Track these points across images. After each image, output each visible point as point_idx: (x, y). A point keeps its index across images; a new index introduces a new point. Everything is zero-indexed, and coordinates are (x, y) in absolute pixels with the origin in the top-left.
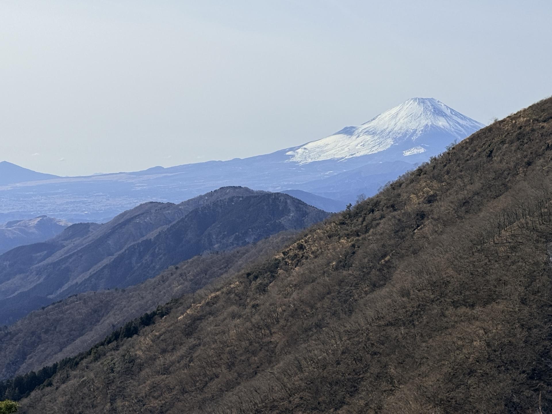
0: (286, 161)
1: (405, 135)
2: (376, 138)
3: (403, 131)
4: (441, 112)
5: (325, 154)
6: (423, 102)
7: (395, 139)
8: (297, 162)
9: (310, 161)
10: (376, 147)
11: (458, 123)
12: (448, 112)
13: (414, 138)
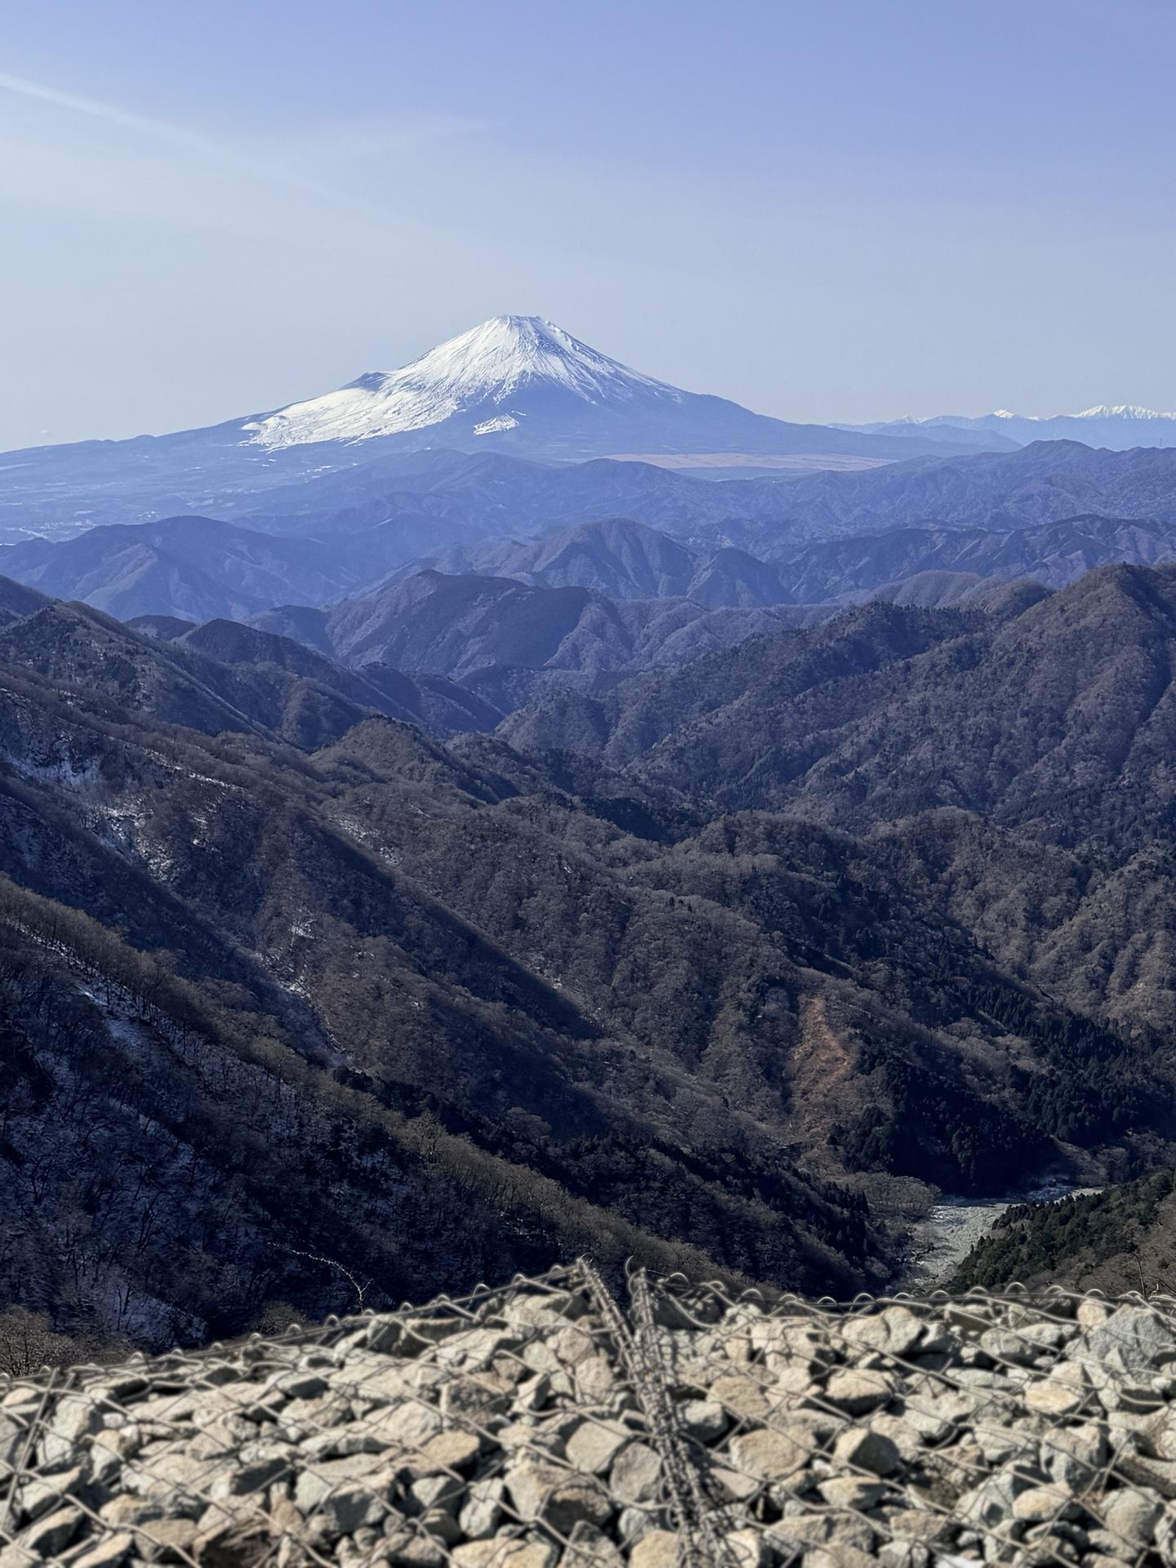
0: (240, 444)
1: (483, 390)
2: (425, 396)
3: (477, 384)
4: (554, 345)
5: (321, 430)
6: (519, 325)
7: (461, 401)
8: (264, 446)
9: (289, 442)
10: (422, 417)
11: (587, 369)
12: (567, 345)
13: (497, 399)
